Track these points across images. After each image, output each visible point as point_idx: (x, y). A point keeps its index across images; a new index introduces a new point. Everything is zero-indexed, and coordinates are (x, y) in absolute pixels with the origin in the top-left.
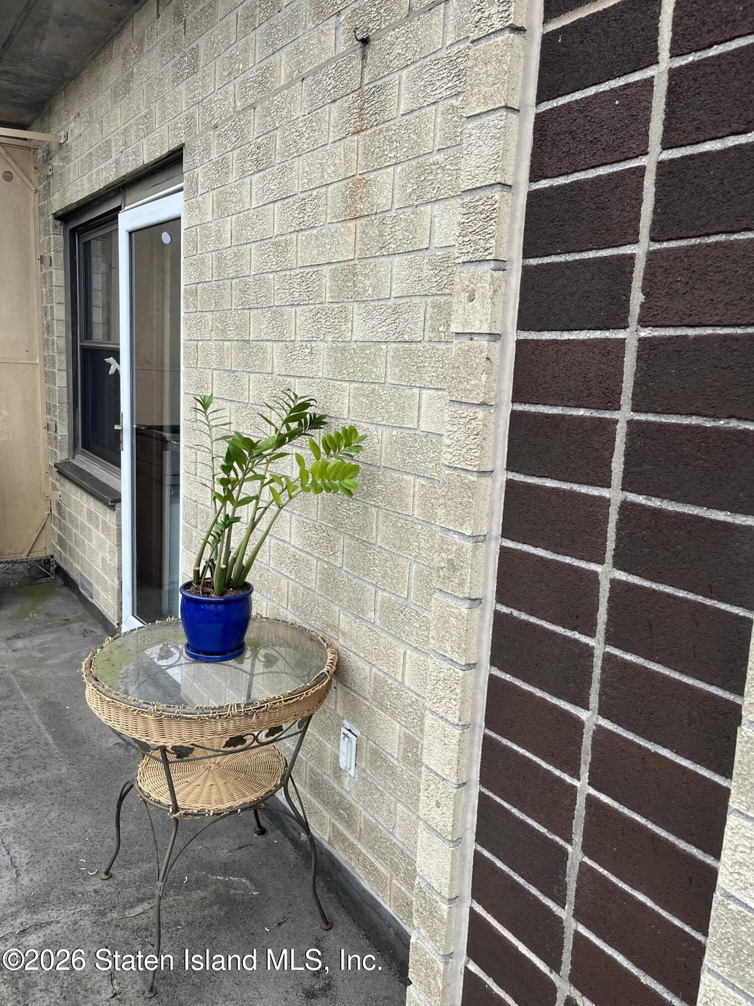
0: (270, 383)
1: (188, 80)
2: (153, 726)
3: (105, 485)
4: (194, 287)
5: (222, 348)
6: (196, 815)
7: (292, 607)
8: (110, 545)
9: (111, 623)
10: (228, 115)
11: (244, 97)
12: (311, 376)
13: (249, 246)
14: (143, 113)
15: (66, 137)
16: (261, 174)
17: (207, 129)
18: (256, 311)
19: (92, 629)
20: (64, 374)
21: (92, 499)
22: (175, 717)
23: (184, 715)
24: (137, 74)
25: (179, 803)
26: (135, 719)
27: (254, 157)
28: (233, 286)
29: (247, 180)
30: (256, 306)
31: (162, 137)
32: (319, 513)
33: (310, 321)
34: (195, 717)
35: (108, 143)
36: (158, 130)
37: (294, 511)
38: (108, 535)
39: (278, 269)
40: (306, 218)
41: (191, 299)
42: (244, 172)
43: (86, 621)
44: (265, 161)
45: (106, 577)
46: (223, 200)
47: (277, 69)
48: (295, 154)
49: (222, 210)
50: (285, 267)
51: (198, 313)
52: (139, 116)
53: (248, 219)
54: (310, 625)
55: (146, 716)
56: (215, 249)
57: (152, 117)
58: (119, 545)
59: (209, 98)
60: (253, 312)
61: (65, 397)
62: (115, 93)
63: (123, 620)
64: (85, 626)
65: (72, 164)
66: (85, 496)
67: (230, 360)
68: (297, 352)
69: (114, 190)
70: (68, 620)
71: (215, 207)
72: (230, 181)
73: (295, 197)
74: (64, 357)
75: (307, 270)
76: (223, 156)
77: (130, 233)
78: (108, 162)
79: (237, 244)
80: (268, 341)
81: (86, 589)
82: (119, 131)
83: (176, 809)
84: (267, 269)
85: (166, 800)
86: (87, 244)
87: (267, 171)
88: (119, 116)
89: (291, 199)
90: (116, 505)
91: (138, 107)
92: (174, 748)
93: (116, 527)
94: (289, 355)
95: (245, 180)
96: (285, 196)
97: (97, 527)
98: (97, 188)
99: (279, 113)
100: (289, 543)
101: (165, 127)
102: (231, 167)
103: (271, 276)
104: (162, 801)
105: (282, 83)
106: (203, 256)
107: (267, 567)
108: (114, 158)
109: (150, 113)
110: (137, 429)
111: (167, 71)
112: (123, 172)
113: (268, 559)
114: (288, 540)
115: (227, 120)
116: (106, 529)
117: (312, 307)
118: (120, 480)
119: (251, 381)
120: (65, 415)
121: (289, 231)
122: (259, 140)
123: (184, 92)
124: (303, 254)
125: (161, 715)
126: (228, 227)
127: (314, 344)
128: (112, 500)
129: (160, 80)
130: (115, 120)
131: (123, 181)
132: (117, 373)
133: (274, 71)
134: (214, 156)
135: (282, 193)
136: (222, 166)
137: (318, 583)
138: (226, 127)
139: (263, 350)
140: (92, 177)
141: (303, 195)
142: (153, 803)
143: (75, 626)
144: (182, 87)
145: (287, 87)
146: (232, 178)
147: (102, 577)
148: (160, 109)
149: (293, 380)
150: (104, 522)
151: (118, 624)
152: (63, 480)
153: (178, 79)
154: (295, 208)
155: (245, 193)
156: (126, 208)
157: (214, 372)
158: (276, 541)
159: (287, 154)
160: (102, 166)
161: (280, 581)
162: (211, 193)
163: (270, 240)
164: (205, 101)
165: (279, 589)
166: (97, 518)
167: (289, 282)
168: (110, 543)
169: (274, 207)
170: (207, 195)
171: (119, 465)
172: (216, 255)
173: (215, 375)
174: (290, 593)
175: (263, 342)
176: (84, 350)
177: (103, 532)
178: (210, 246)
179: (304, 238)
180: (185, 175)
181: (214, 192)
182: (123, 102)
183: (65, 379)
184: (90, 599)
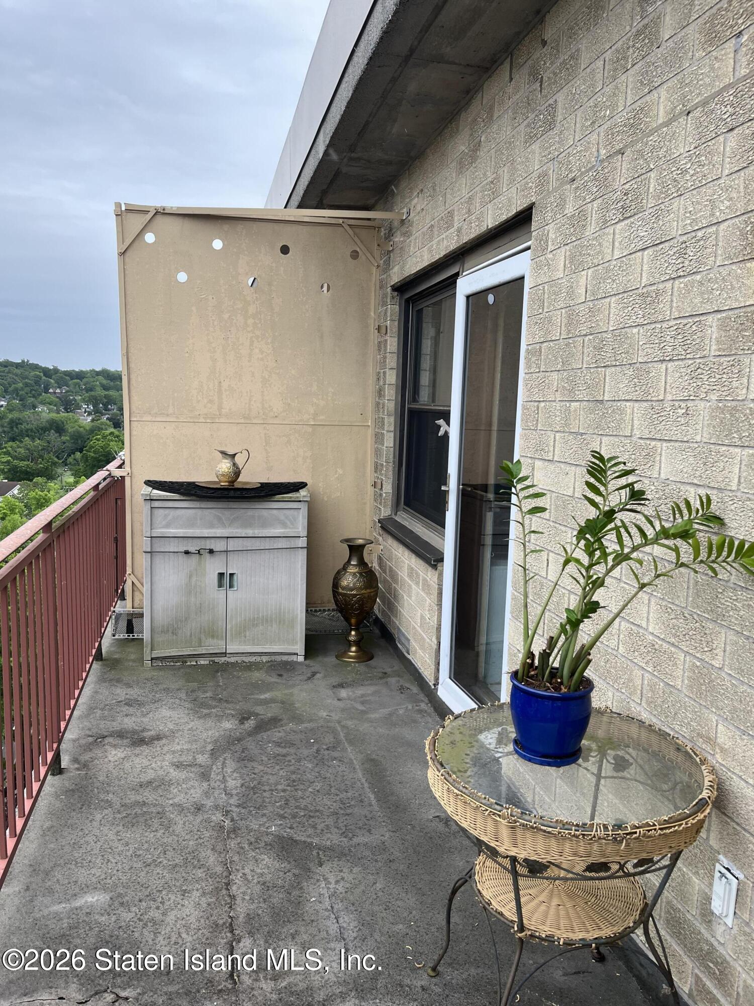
0: (628, 447)
1: (543, 137)
2: (505, 833)
3: (427, 544)
4: (538, 346)
5: (568, 409)
6: (543, 939)
7: (649, 703)
8: (430, 604)
9: (427, 682)
10: (589, 166)
11: (610, 144)
12: (685, 439)
13: (608, 300)
14: (490, 179)
15: (409, 213)
16: (626, 222)
17: (562, 184)
18: (613, 369)
19: (407, 685)
20: (392, 434)
21: (414, 556)
22: (532, 827)
23: (543, 828)
24: (485, 142)
25: (525, 921)
26: (485, 819)
27: (619, 205)
28: (585, 345)
29: (610, 230)
30: (614, 363)
31: (509, 200)
32: (691, 599)
33: (686, 378)
34: (555, 831)
35: (451, 214)
36: (506, 193)
37: (655, 593)
38: (429, 594)
39: (646, 322)
40: (687, 263)
41: (533, 359)
42: (605, 222)
43: (402, 677)
44: (632, 207)
45: (425, 636)
46: (578, 254)
47: (655, 107)
48: (675, 195)
49: (576, 264)
50: (655, 320)
51: (541, 373)
52: (485, 183)
53: (608, 270)
54: (673, 729)
55: (498, 819)
56: (565, 306)
57: (499, 181)
58: (440, 605)
59: (566, 152)
60: (608, 370)
61: (391, 457)
62: (460, 163)
63: (440, 681)
64: (402, 682)
65: (412, 238)
66: (407, 553)
67: (577, 421)
68: (666, 413)
69: (453, 258)
70: (386, 673)
71: (567, 262)
72: (587, 234)
73: (672, 241)
74: (392, 419)
75: (684, 321)
76: (580, 210)
77: (468, 297)
78: (449, 231)
79: (592, 298)
80: (627, 400)
81: (402, 644)
82: (463, 200)
83: (522, 928)
84: (630, 323)
85: (509, 912)
86: (420, 312)
87: (636, 217)
88: (464, 186)
89: (667, 244)
90: (439, 565)
91: (485, 174)
92: (526, 860)
93: (437, 587)
94: (654, 416)
95: (607, 230)
96: (658, 242)
97: (417, 584)
98: (437, 257)
99: (655, 154)
100: (646, 630)
101: (514, 190)
102: (589, 219)
103: (635, 330)
104: (504, 913)
105: (660, 121)
106: (551, 313)
107: (615, 653)
108: (456, 227)
109: (497, 178)
110: (463, 490)
111: (518, 133)
112: (465, 239)
113: (616, 643)
114: (644, 625)
115: (588, 171)
116: (426, 586)
117: (690, 362)
118: (444, 540)
119: (603, 444)
120: (391, 473)
121: (662, 279)
122: (627, 186)
123: (537, 151)
124: (679, 304)
125: (515, 822)
126: (583, 282)
127: (690, 404)
128: (434, 559)
129: (510, 143)
130: (459, 190)
131: (464, 247)
132: (446, 434)
133: (650, 110)
134: (569, 210)
135: (655, 238)
136: (579, 219)
137: (686, 682)
138: (586, 178)
139: (622, 411)
140: (432, 246)
141: (684, 238)
142: (494, 913)
143: (393, 680)
144: (535, 147)
145: (667, 124)
146: (591, 229)
147: (420, 635)
148: (508, 172)
149: (659, 444)
150: (425, 580)
151: (434, 685)
152: (386, 536)
153: (531, 138)
154: (672, 253)
155: (605, 244)
156: (464, 274)
157: (557, 434)
158: (628, 625)
159: (663, 195)
160: (444, 236)
161: (632, 671)
162: (563, 249)
163: (636, 291)
164: (561, 156)
165: (630, 680)
166: (418, 575)
167: (660, 335)
168: (430, 601)
169: (642, 255)
170: (558, 251)
171: (443, 525)
172: (566, 312)
173: (557, 438)
174: (646, 687)
175: (621, 402)
176: (412, 412)
177: (423, 590)
178: (559, 303)
179: (682, 285)
180: (534, 234)
181: (567, 247)
182: (468, 173)
183: (392, 439)
184: (406, 654)
